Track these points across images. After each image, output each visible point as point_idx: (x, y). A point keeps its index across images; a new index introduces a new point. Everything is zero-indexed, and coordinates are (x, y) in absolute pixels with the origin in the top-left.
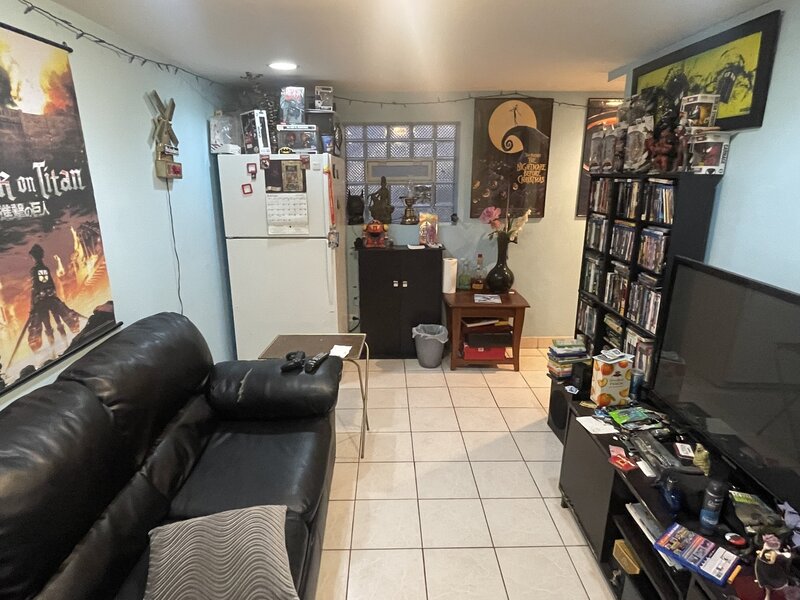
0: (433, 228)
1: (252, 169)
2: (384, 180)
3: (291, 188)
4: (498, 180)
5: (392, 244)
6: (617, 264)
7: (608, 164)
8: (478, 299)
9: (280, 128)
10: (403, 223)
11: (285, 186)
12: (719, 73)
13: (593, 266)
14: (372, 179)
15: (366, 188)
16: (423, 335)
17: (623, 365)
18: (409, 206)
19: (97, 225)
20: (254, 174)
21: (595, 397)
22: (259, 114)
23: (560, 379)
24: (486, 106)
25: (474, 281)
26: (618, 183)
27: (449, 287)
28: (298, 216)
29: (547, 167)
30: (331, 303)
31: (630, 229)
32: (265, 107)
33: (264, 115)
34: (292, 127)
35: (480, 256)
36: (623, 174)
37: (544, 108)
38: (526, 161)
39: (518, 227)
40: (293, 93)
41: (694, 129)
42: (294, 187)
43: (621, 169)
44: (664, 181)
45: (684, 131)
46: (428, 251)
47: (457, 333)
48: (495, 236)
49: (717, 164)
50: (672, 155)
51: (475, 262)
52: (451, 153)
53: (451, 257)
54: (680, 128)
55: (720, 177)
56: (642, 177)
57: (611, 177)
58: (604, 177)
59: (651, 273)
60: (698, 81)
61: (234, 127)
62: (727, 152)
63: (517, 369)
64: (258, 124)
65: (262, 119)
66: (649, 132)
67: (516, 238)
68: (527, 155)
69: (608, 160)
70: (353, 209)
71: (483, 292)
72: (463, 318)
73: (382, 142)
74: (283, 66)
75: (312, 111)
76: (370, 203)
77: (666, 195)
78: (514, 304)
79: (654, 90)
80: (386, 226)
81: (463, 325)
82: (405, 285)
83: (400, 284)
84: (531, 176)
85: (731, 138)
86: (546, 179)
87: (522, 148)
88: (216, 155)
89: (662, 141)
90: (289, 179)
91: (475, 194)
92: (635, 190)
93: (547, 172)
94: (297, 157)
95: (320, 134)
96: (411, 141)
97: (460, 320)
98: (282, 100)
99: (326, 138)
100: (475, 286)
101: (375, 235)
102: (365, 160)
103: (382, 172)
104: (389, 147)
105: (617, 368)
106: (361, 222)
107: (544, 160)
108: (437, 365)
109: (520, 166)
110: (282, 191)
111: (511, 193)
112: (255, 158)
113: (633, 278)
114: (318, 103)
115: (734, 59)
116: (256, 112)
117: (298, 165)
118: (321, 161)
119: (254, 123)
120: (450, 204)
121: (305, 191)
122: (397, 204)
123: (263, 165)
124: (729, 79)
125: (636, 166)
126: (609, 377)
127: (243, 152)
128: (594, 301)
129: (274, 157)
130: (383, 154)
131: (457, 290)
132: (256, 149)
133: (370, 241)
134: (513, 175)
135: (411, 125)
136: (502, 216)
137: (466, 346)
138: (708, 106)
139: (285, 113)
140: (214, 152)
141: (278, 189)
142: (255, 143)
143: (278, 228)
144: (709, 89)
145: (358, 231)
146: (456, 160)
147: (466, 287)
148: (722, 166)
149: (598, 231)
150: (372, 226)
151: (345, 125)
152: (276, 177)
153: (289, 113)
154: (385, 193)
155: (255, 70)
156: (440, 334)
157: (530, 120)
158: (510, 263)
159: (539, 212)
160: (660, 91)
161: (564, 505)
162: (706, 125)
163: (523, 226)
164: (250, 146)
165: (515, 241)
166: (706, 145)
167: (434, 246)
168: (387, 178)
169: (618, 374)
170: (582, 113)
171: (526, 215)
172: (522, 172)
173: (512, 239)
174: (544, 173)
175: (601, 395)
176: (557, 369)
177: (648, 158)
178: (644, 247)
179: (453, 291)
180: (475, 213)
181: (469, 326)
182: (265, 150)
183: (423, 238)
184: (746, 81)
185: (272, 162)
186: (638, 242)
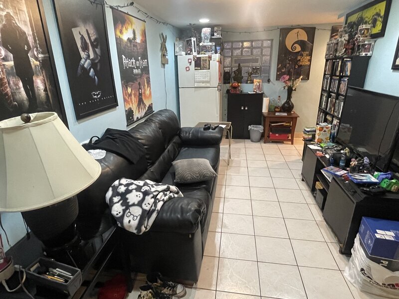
0: (259, 85)
1: (190, 61)
2: (239, 64)
3: (204, 68)
4: (289, 64)
5: (242, 91)
6: (332, 94)
7: (331, 54)
8: (277, 114)
9: (201, 44)
10: (247, 83)
11: (202, 67)
12: (373, 16)
13: (325, 97)
14: (234, 65)
15: (232, 69)
16: (253, 128)
17: (327, 128)
18: (250, 76)
19: (149, 78)
20: (190, 63)
21: (316, 140)
22: (193, 39)
23: (307, 141)
24: (285, 31)
25: (276, 107)
26: (334, 62)
27: (265, 110)
28: (206, 79)
29: (311, 58)
30: (217, 113)
31: (337, 80)
32: (195, 37)
33: (195, 40)
34: (205, 44)
35: (279, 97)
36: (336, 58)
37: (311, 31)
38: (302, 55)
39: (296, 83)
40: (206, 31)
41: (361, 38)
42: (205, 67)
43: (335, 56)
44: (349, 59)
45: (357, 39)
46: (256, 94)
47: (267, 128)
48: (286, 88)
49: (369, 52)
50: (353, 49)
51: (277, 100)
52: (269, 53)
53: (267, 97)
54: (355, 38)
55: (370, 57)
56: (342, 58)
57: (332, 59)
58: (330, 59)
59: (342, 95)
60: (367, 19)
61: (183, 45)
62: (373, 47)
63: (292, 144)
64: (193, 43)
65: (194, 41)
66: (346, 41)
67: (295, 89)
68: (302, 53)
69: (332, 53)
70: (226, 77)
71: (280, 112)
72: (270, 122)
73: (239, 49)
74: (204, 21)
75: (213, 37)
76: (233, 75)
77: (349, 65)
78: (293, 116)
79: (352, 23)
80: (239, 84)
81: (270, 125)
82: (246, 109)
83: (244, 108)
84: (304, 61)
85: (375, 41)
86: (310, 63)
87: (300, 49)
88: (177, 56)
89: (350, 44)
90: (204, 65)
91: (278, 70)
92: (340, 64)
93: (311, 59)
94: (207, 55)
95: (215, 46)
96: (252, 48)
97: (269, 123)
98: (202, 33)
99: (218, 48)
100: (277, 110)
101: (235, 88)
102: (232, 56)
103: (239, 62)
104: (242, 51)
105: (325, 129)
106: (229, 83)
107: (311, 55)
108: (259, 141)
109: (299, 58)
110: (201, 69)
111: (294, 69)
112: (191, 57)
113: (337, 98)
114: (215, 34)
115: (378, 11)
116: (192, 38)
117: (207, 58)
118: (216, 57)
119: (191, 43)
120: (267, 75)
121: (209, 69)
122: (244, 75)
123: (194, 59)
124: (376, 18)
125: (340, 54)
126: (322, 132)
127: (186, 54)
128: (323, 110)
129: (198, 56)
130: (240, 54)
131: (269, 111)
132: (191, 53)
133: (233, 90)
134: (296, 62)
135: (252, 41)
136: (289, 80)
137: (271, 133)
138: (368, 29)
139: (203, 38)
140: (176, 54)
141: (199, 68)
142: (191, 51)
143: (198, 84)
144: (370, 22)
145: (228, 86)
146: (271, 56)
147: (272, 109)
148: (371, 52)
149: (327, 82)
150: (234, 84)
151: (225, 42)
152: (199, 64)
153: (205, 39)
154: (239, 70)
155: (193, 23)
156: (260, 128)
157: (304, 37)
158: (292, 100)
159: (307, 77)
160: (354, 23)
161: (303, 180)
162: (367, 37)
163: (299, 83)
164: (189, 52)
165: (295, 90)
166: (365, 45)
167: (260, 92)
168: (241, 64)
169: (325, 131)
170: (329, 33)
171: (300, 79)
172: (300, 60)
173: (294, 89)
174: (310, 61)
175: (318, 139)
176: (306, 136)
177: (345, 51)
178: (341, 85)
179: (267, 111)
180: (278, 78)
181: (272, 125)
182: (195, 54)
183: (255, 89)
184: (381, 19)
185: (197, 58)
186: (339, 84)
